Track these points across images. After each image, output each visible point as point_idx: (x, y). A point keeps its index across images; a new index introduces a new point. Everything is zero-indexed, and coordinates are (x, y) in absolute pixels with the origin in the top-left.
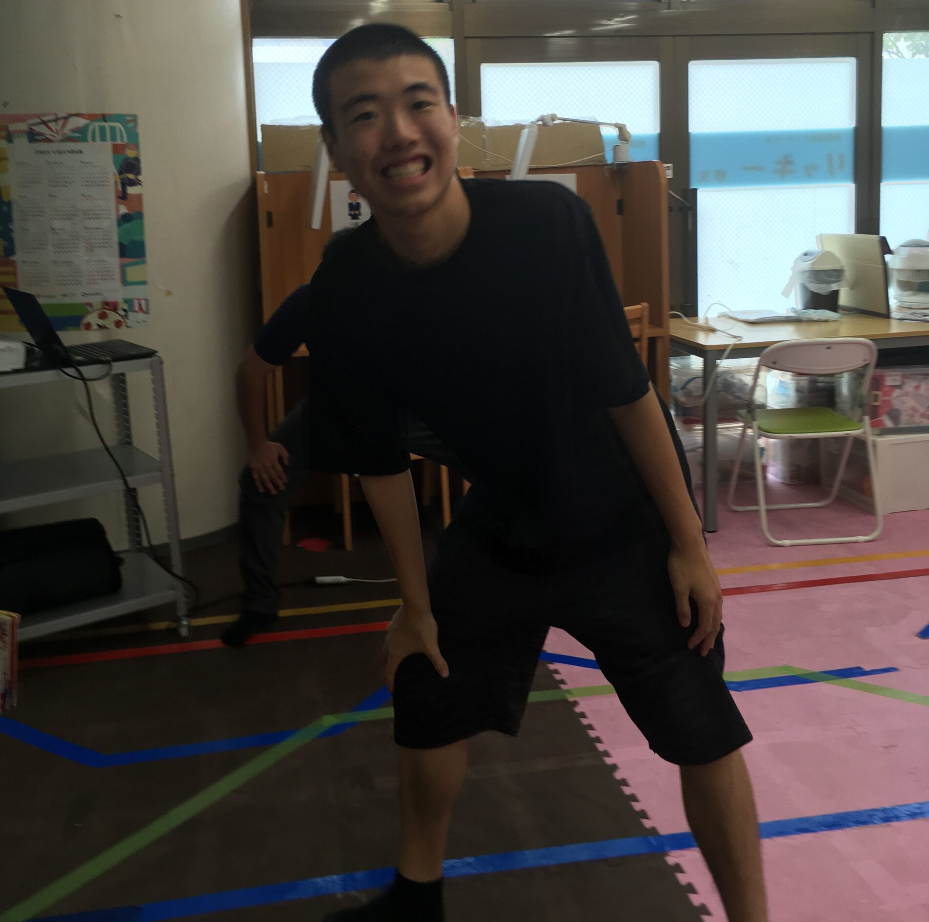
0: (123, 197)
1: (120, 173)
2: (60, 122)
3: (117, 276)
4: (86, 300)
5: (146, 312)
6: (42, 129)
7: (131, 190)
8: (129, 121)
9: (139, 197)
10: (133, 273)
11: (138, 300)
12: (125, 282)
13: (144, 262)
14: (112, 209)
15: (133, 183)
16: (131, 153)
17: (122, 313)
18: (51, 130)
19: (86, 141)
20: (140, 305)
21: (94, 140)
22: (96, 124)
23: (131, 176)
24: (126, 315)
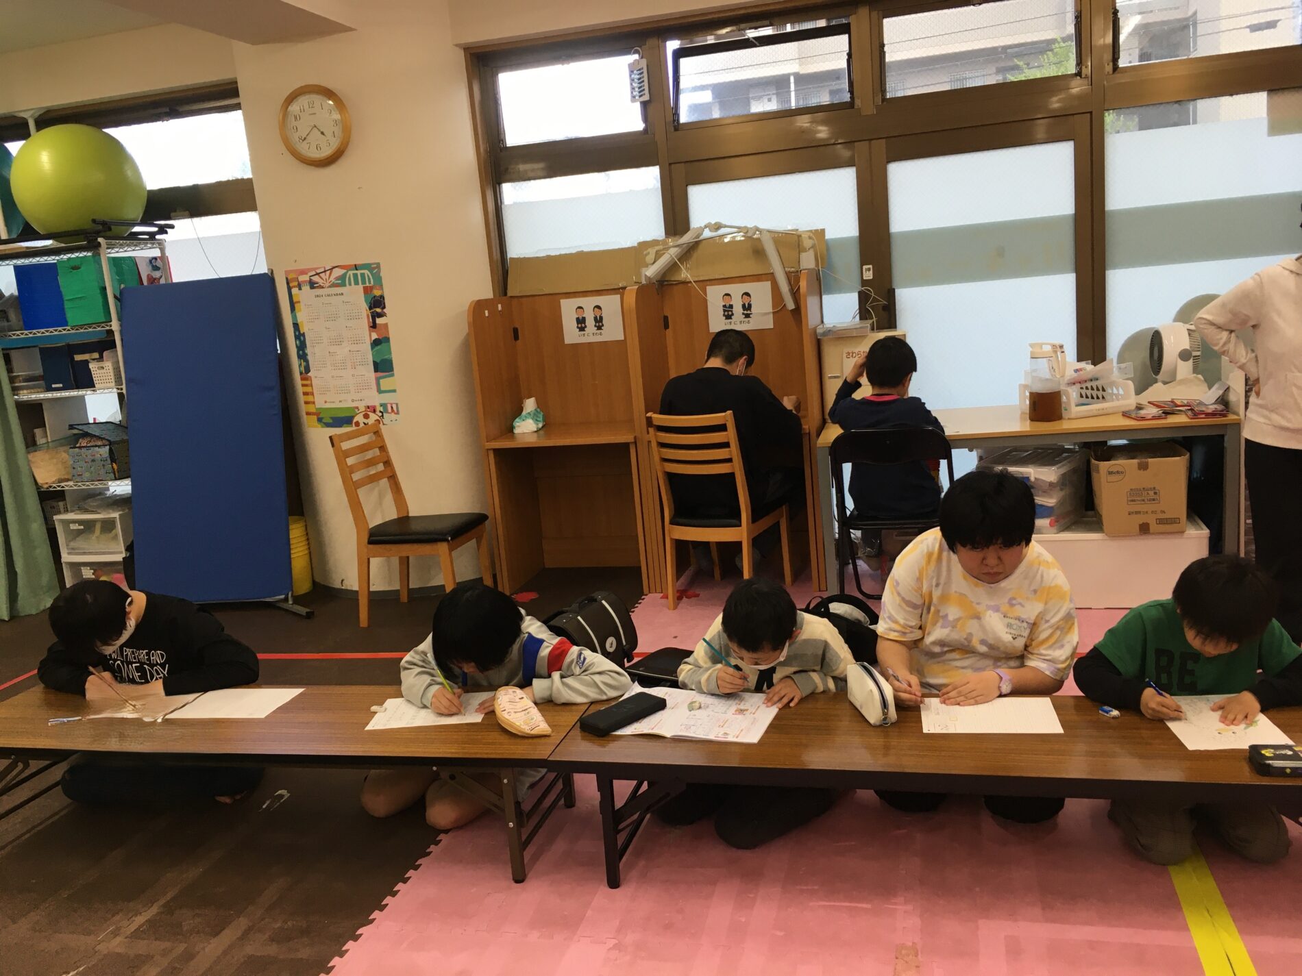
0: (374, 326)
1: (370, 308)
2: (328, 273)
3: (374, 387)
4: (354, 404)
5: (398, 413)
6: (316, 279)
7: (379, 321)
8: (375, 268)
9: (386, 325)
10: (386, 383)
11: (391, 404)
12: (380, 391)
13: (393, 375)
14: (368, 336)
15: (380, 315)
16: (377, 293)
17: (380, 414)
18: (322, 278)
19: (345, 286)
20: (392, 407)
21: (350, 284)
22: (351, 273)
23: (378, 310)
24: (383, 416)
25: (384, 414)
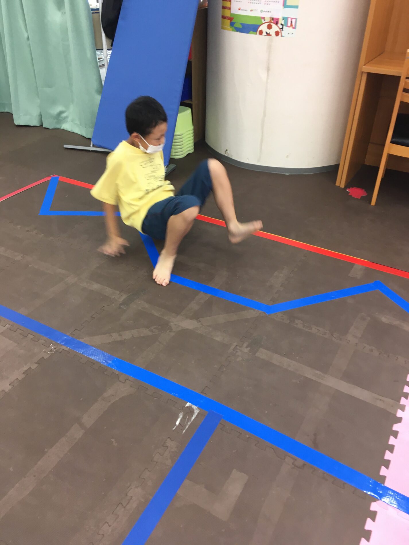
4: (262, 15)
5: (294, 28)
11: (292, 19)
12: (285, 5)
20: (291, 22)
24: (282, 28)
25: (284, 27)
